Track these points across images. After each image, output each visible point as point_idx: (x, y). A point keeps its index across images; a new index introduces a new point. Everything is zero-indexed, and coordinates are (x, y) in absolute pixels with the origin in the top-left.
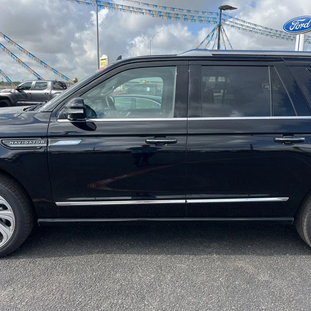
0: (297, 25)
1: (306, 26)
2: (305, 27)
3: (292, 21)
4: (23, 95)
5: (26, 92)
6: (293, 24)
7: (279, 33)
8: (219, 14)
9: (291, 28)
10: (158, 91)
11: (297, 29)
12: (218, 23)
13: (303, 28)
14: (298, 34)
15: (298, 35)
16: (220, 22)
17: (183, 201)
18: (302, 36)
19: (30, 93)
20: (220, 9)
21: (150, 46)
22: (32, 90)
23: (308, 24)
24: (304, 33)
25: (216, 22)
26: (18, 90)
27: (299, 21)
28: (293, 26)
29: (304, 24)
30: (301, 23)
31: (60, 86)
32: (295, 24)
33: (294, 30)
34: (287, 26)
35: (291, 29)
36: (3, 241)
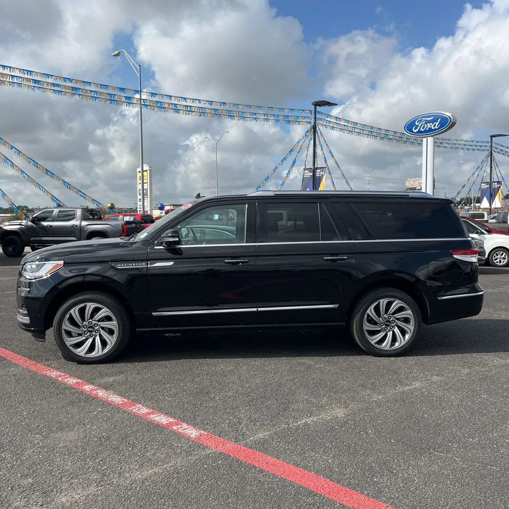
0: (422, 125)
1: (434, 126)
2: (433, 128)
3: (416, 120)
4: (40, 228)
5: (45, 224)
6: (417, 124)
7: (398, 135)
8: (313, 112)
9: (415, 129)
10: (231, 219)
11: (423, 130)
12: (312, 124)
13: (430, 130)
14: (425, 137)
15: (426, 139)
16: (315, 123)
17: (255, 309)
18: (430, 140)
19: (51, 226)
20: (314, 105)
21: (215, 149)
22: (53, 221)
23: (437, 124)
24: (432, 136)
25: (310, 122)
26: (33, 221)
27: (425, 120)
28: (417, 127)
29: (431, 124)
30: (427, 122)
31: (89, 214)
32: (420, 124)
33: (419, 132)
34: (410, 127)
35: (415, 131)
36: (107, 347)
